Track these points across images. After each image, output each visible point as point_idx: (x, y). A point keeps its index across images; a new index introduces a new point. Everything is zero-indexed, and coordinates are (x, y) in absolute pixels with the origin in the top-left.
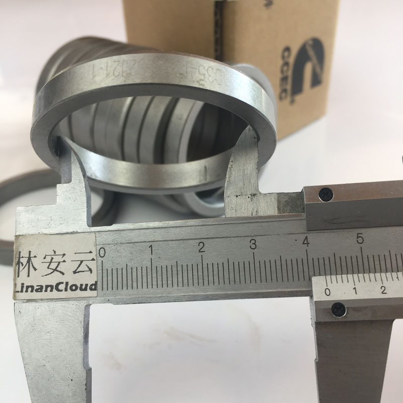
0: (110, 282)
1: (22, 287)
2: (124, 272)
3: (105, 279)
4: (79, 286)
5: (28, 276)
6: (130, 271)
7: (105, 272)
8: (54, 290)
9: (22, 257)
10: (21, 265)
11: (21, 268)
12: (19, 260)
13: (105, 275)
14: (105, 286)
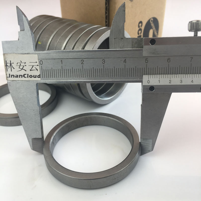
0: (45, 75)
1: (10, 75)
2: (51, 71)
3: (43, 74)
4: (33, 76)
5: (11, 71)
6: (53, 71)
7: (43, 70)
8: (23, 77)
9: (8, 63)
10: (7, 66)
11: (8, 68)
12: (6, 64)
13: (43, 72)
14: (44, 76)
